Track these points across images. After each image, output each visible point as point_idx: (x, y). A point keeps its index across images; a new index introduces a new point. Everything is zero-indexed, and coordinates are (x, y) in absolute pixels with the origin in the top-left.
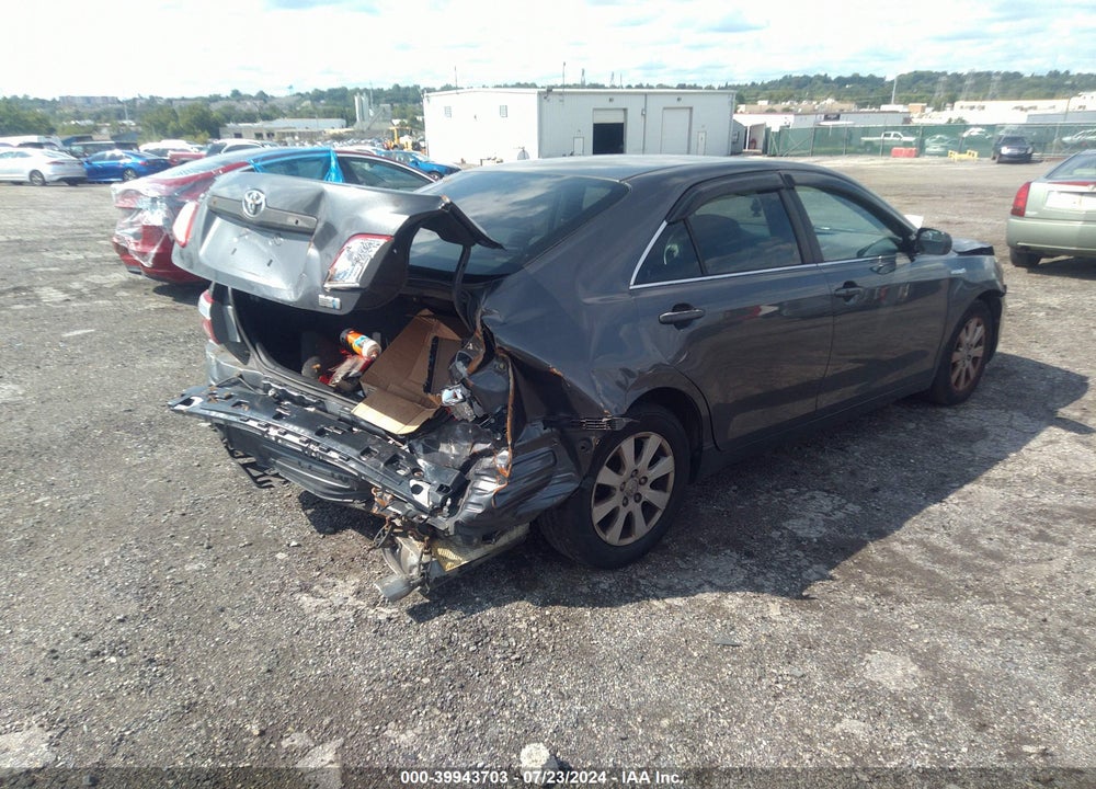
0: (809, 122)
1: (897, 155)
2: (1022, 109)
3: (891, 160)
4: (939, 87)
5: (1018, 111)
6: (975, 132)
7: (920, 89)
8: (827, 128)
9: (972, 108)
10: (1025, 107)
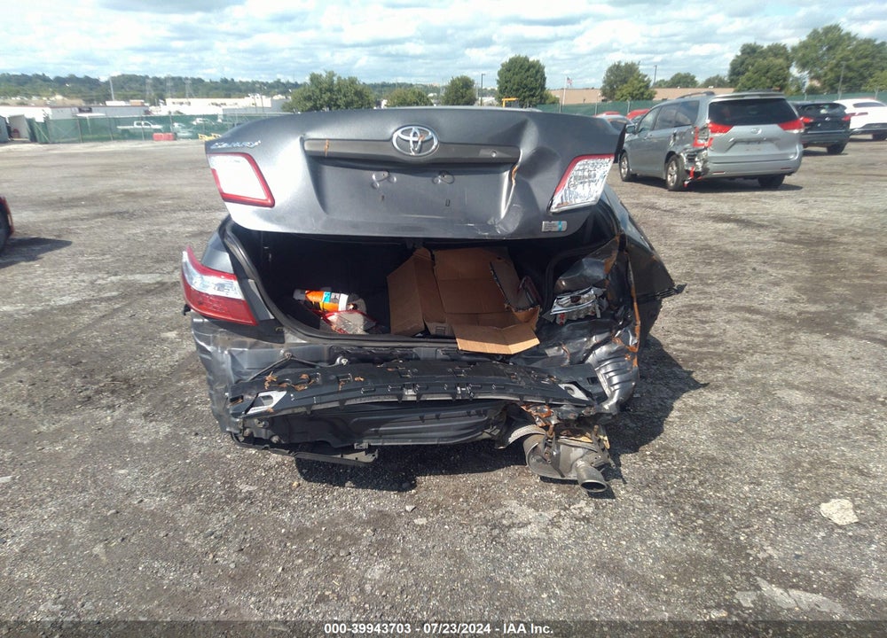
0: (66, 114)
1: (159, 139)
2: (217, 105)
3: (157, 143)
4: (148, 87)
5: (215, 106)
6: (199, 121)
7: (131, 88)
8: (85, 119)
9: (182, 103)
10: (219, 103)
